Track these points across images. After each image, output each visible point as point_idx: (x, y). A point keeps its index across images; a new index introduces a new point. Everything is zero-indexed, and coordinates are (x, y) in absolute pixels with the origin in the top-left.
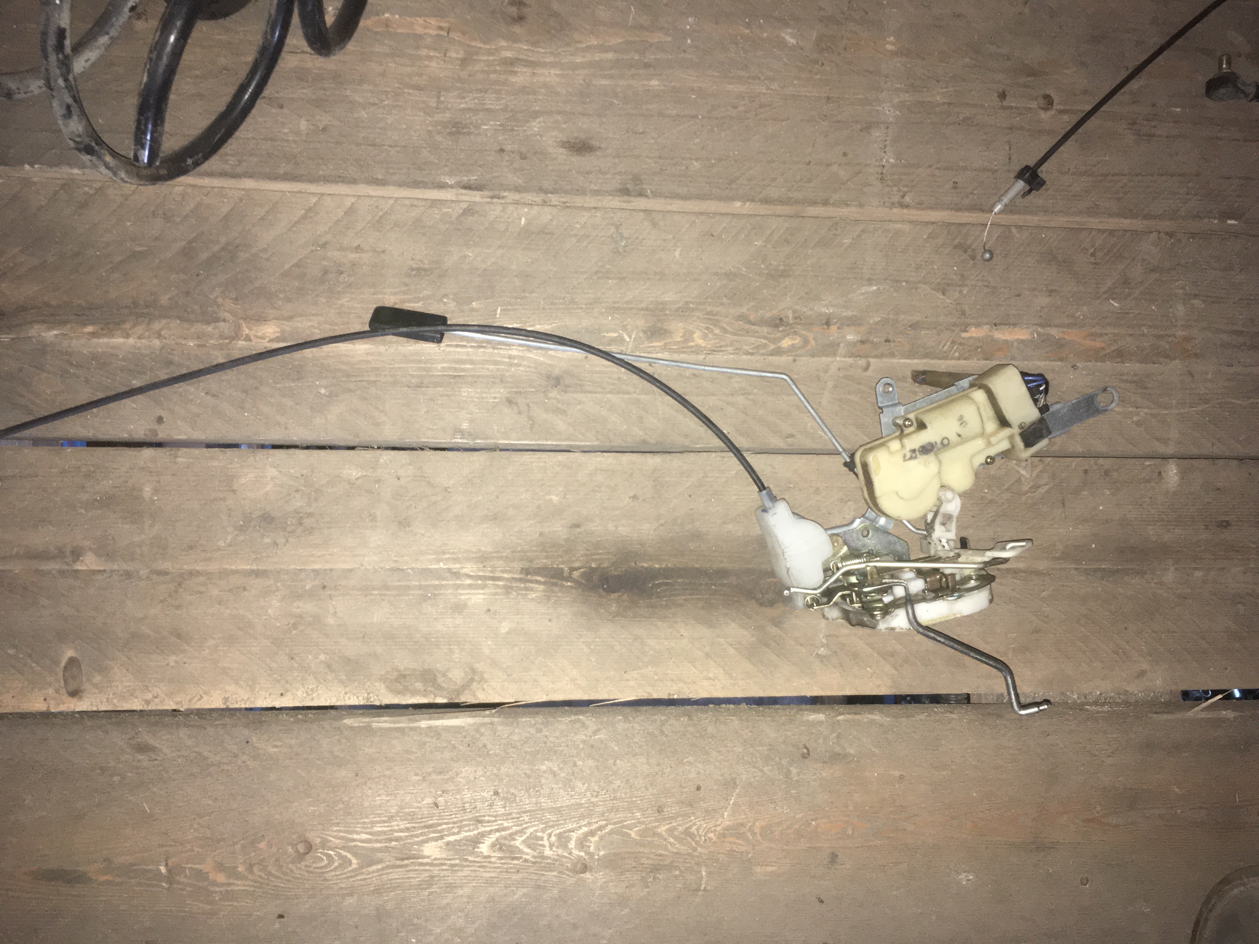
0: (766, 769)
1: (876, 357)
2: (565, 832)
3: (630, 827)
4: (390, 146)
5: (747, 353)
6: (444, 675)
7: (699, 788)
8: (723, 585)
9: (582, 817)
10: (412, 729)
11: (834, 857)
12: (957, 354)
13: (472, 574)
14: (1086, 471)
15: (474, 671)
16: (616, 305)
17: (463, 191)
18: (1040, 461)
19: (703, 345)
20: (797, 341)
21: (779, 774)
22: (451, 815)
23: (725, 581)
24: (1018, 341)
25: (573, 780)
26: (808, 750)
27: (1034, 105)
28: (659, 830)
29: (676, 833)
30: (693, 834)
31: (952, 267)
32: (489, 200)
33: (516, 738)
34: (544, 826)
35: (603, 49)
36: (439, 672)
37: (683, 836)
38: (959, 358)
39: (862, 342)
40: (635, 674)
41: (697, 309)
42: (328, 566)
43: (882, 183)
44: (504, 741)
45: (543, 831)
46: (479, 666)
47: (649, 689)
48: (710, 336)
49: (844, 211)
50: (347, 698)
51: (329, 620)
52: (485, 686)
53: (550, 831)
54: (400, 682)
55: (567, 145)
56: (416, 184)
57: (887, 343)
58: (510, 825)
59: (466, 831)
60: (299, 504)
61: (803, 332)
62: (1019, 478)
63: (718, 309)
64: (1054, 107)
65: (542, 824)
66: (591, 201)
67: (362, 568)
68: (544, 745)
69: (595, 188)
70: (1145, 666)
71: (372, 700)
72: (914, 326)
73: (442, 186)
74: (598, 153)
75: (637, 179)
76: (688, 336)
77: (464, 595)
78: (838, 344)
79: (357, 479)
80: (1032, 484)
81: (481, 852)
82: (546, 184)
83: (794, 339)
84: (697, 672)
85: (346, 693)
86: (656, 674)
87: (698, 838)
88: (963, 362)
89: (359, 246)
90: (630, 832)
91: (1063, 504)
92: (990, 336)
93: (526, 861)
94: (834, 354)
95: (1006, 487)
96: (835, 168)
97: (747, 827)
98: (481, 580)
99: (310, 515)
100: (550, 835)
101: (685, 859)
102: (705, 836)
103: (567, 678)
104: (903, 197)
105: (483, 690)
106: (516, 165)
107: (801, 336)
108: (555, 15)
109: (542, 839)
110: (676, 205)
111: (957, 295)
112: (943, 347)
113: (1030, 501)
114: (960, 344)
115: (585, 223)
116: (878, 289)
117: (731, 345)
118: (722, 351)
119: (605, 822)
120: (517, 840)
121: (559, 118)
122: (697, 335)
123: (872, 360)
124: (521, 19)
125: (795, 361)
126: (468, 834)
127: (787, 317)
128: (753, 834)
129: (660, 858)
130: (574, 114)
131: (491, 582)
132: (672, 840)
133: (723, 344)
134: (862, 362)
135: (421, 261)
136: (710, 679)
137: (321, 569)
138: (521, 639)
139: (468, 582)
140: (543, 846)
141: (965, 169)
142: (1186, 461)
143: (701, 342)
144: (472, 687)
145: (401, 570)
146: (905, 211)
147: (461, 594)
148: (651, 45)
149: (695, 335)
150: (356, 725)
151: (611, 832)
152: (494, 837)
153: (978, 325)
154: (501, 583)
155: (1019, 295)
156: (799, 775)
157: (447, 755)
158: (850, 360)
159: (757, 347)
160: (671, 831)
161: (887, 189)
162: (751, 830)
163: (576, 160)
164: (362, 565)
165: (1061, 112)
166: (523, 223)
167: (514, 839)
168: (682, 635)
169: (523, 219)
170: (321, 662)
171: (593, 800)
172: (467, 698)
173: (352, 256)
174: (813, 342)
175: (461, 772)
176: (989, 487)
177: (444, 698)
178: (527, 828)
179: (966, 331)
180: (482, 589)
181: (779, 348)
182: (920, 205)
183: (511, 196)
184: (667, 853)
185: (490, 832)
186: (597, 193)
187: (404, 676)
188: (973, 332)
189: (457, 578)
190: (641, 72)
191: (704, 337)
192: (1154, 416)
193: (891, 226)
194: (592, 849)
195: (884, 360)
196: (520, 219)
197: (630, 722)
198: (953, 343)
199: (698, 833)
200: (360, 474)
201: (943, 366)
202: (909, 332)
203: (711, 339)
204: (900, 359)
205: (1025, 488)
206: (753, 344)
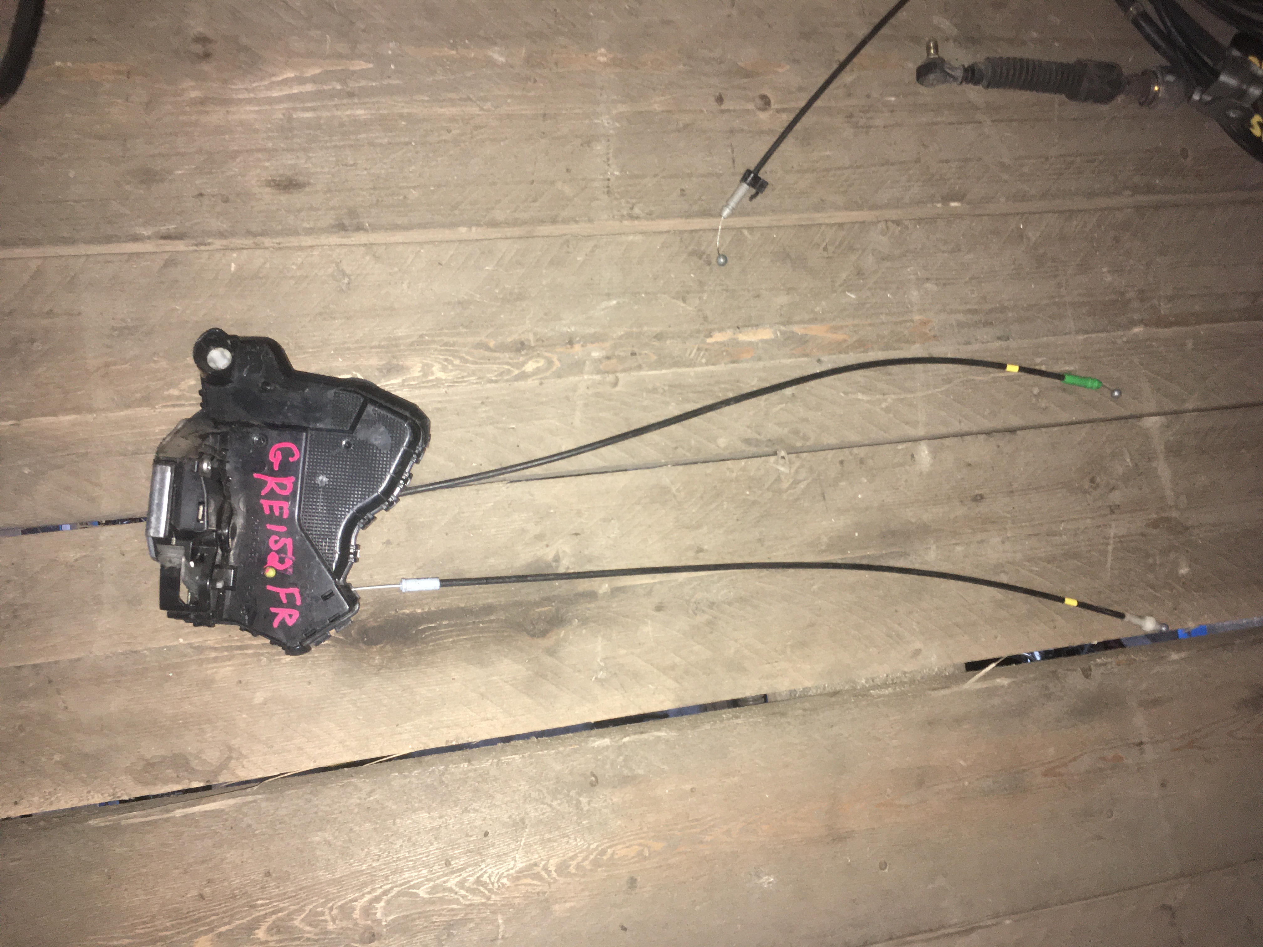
0: (555, 803)
1: (624, 371)
2: (346, 903)
3: (418, 886)
4: (75, 201)
5: (491, 381)
6: (197, 757)
7: (486, 834)
8: (491, 621)
9: (365, 884)
10: (167, 820)
11: (633, 882)
12: (704, 361)
13: (216, 646)
14: (842, 462)
15: (230, 749)
16: (346, 346)
17: (162, 242)
18: (797, 457)
19: (444, 378)
20: (541, 363)
21: (569, 806)
22: (220, 905)
23: (492, 618)
24: (762, 341)
25: (351, 847)
26: (596, 777)
27: (751, 106)
28: (449, 885)
29: (467, 884)
30: (486, 883)
31: (690, 274)
32: (195, 248)
33: (283, 812)
34: (323, 900)
35: (301, 81)
36: (190, 754)
37: (475, 886)
38: (707, 364)
39: (608, 358)
40: (408, 726)
41: (434, 342)
42: (52, 659)
43: (609, 196)
44: (269, 819)
45: (324, 905)
46: (235, 742)
47: (424, 739)
48: (450, 367)
49: (574, 228)
50: (90, 797)
51: (59, 716)
52: (245, 763)
53: (331, 905)
54: (148, 772)
55: (272, 183)
56: (108, 239)
57: (634, 356)
58: (287, 904)
59: (238, 919)
60: (11, 596)
61: (547, 354)
62: (779, 476)
63: (455, 339)
64: (773, 107)
65: (322, 898)
66: (308, 241)
67: (91, 656)
68: (314, 815)
69: (308, 226)
70: (918, 645)
71: (119, 795)
72: (659, 337)
73: (136, 238)
74: (307, 189)
75: (352, 213)
76: (426, 370)
77: (210, 670)
78: (584, 363)
79: (76, 560)
80: (791, 480)
81: (259, 939)
82: (254, 228)
83: (538, 362)
84: (474, 714)
85: (89, 792)
86: (431, 723)
87: (490, 886)
88: (711, 368)
89: (51, 310)
90: (417, 891)
91: (824, 497)
92: (734, 339)
93: (308, 939)
94: (581, 372)
95: (766, 486)
96: (559, 185)
97: (541, 866)
98: (227, 651)
99: (26, 606)
100: (331, 909)
101: (479, 909)
102: (497, 882)
103: (334, 741)
104: (632, 208)
105: (243, 767)
106: (218, 209)
107: (545, 358)
108: (246, 49)
109: (323, 914)
110: (399, 237)
111: (697, 301)
112: (690, 355)
113: (791, 498)
114: (706, 350)
115: (302, 263)
116: (618, 303)
117: (474, 375)
118: (465, 382)
119: (390, 886)
120: (296, 919)
121: (260, 155)
122: (436, 368)
123: (620, 375)
124: (207, 56)
125: (541, 384)
126: (241, 922)
127: (528, 340)
128: (548, 872)
129: (452, 913)
130: (276, 150)
131: (239, 652)
132: (463, 892)
133: (465, 374)
134: (611, 378)
135: (123, 320)
136: (488, 719)
137: (44, 663)
138: (279, 707)
139: (213, 654)
140: (326, 921)
141: (690, 175)
142: (936, 442)
143: (442, 375)
144: (230, 765)
145: (136, 652)
146: (636, 222)
147: (207, 669)
148: (353, 72)
149: (434, 369)
150: (103, 824)
151: (399, 894)
152: (270, 920)
153: (721, 330)
154: (251, 651)
155: (758, 296)
156: (589, 804)
157: (209, 842)
158: (598, 377)
159: (501, 374)
160: (461, 884)
161: (615, 203)
162: (545, 869)
163: (284, 198)
164: (91, 653)
165: (778, 111)
166: (233, 269)
167: (293, 919)
168: (454, 679)
169: (233, 265)
170: (57, 762)
171: (374, 864)
172: (225, 778)
173: (45, 322)
174: (557, 364)
175: (226, 858)
176: (750, 488)
177: (200, 782)
178: (305, 905)
179: (711, 336)
180: (230, 660)
181: (524, 372)
182: (650, 216)
183: (218, 243)
184: (459, 907)
185: (265, 916)
186: (310, 232)
187: (152, 765)
188: (718, 337)
189: (201, 654)
190: (345, 101)
191: (444, 369)
192: (901, 400)
193: (623, 238)
194: (379, 916)
195: (632, 373)
196: (230, 266)
197: (406, 777)
198: (699, 349)
199: (490, 880)
200: (78, 555)
201: (692, 374)
202: (654, 343)
203: (451, 371)
204: (648, 371)
205: (785, 485)
206: (495, 371)
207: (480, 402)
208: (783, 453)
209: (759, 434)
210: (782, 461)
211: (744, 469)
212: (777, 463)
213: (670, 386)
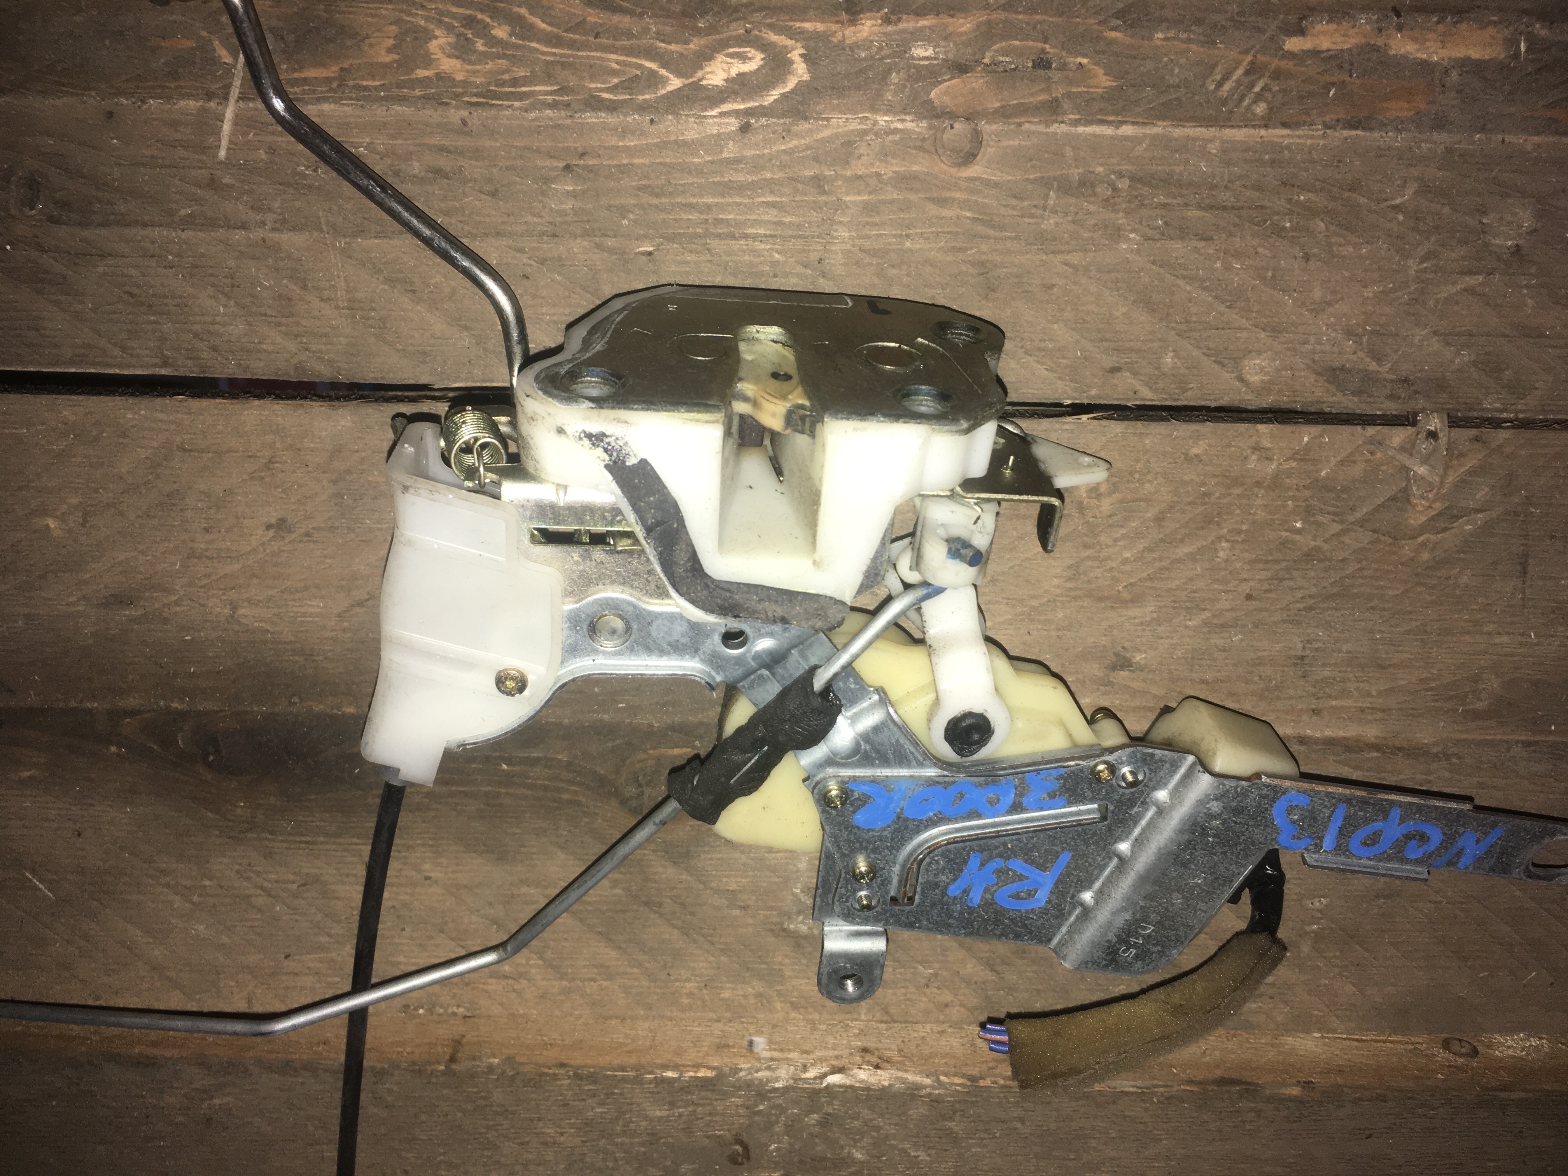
1: (1004, 114)
5: (597, 104)
8: (531, 762)
12: (1260, 109)
18: (1477, 439)
19: (459, 77)
23: (536, 753)
24: (1466, 65)
26: (746, 1147)
38: (1266, 123)
39: (959, 68)
40: (313, 961)
48: (480, 45)
57: (1041, 72)
61: (772, 36)
62: (1406, 490)
76: (410, 46)
78: (884, 75)
80: (1438, 506)
83: (743, 58)
88: (1277, 134)
91: (1524, 565)
92: (1375, 49)
94: (870, 105)
95: (1358, 515)
107: (763, 46)
112: (1220, 84)
113: (1425, 556)
114: (1277, 75)
117: (549, 77)
118: (521, 96)
122: (439, 43)
123: (988, 128)
125: (745, 129)
133: (521, 73)
134: (957, 133)
143: (453, 67)
149: (433, 45)
153: (1340, 12)
158: (918, 127)
174: (801, 71)
176: (1308, 513)
179: (1301, 32)
181: (696, 87)
188: (1325, 36)
191: (463, 50)
195: (1027, 126)
198: (1253, 70)
201: (1213, 148)
202: (1113, 34)
203: (484, 57)
204: (1076, 123)
205: (1417, 518)
206: (614, 73)
207: (561, 165)
208: (1435, 423)
209: (1378, 359)
210: (1424, 446)
211: (1303, 456)
212: (1407, 449)
213: (1133, 179)
